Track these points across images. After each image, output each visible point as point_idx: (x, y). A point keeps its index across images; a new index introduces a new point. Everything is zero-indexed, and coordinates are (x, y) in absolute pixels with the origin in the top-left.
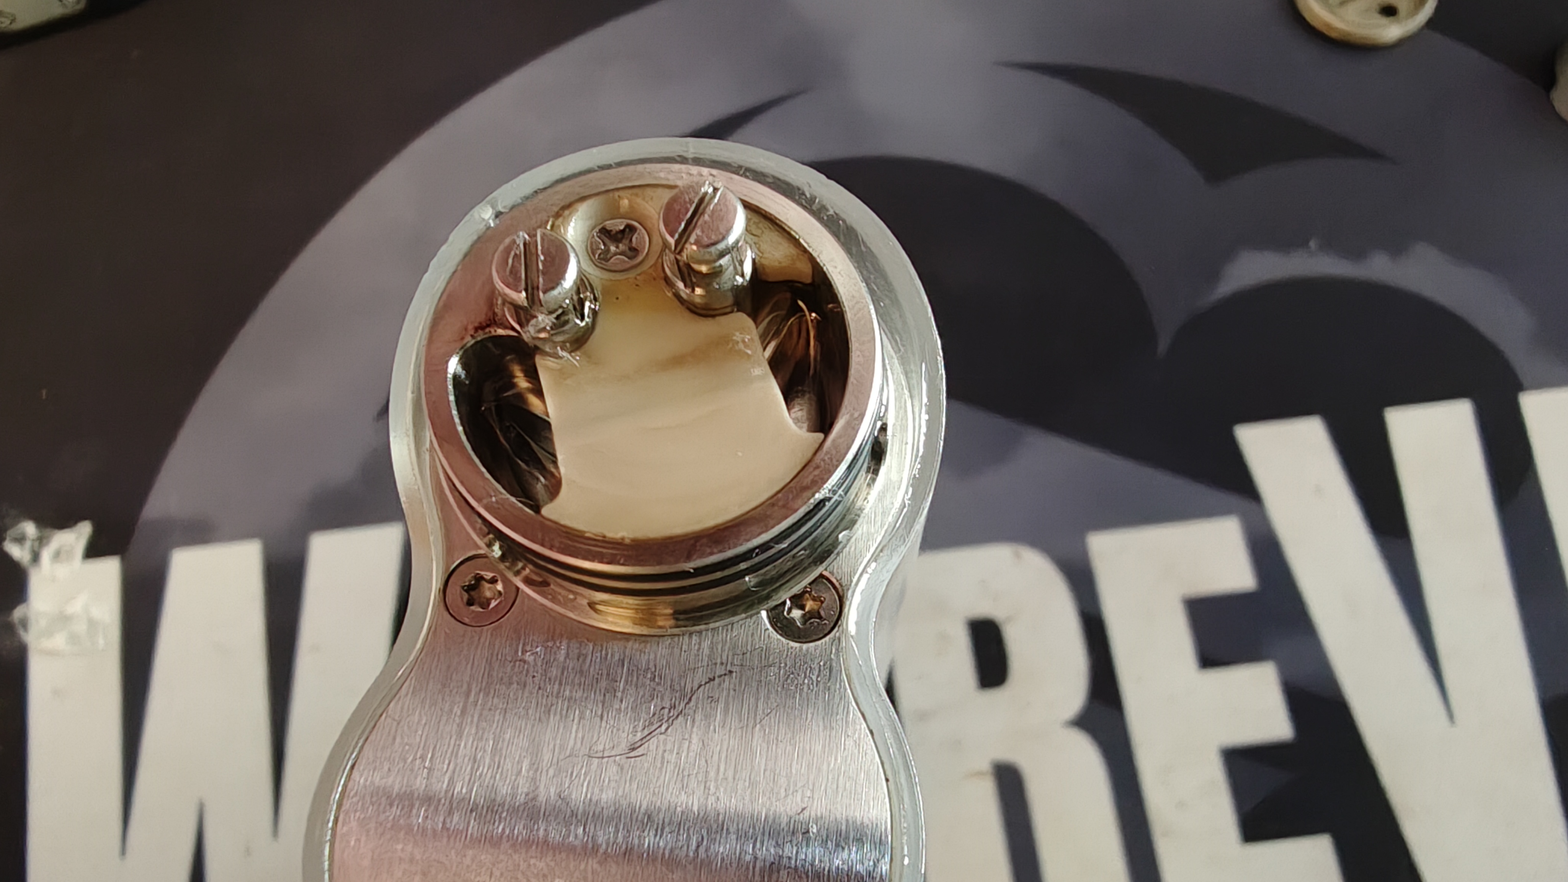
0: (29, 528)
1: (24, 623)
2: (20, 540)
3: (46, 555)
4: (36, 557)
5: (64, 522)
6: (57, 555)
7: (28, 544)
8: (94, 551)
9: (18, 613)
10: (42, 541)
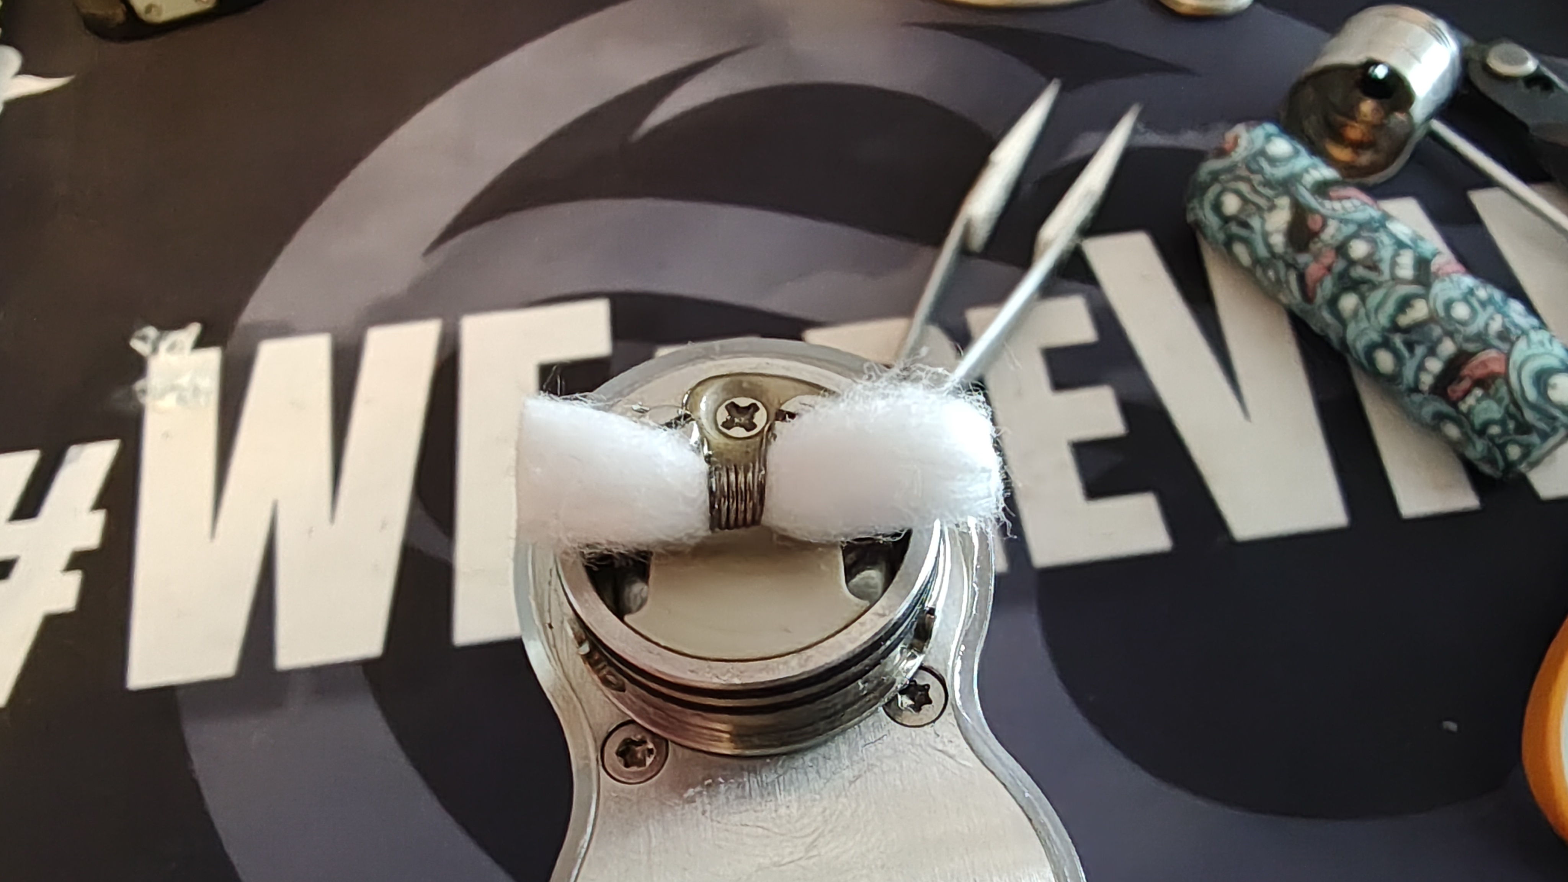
0: (151, 332)
1: (144, 392)
2: (144, 339)
3: (163, 346)
4: (155, 350)
5: (179, 324)
6: (172, 348)
7: (150, 341)
8: (201, 343)
9: (139, 385)
10: (159, 339)
